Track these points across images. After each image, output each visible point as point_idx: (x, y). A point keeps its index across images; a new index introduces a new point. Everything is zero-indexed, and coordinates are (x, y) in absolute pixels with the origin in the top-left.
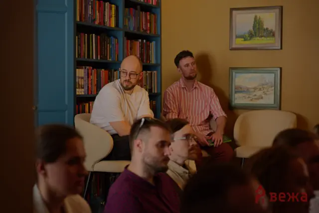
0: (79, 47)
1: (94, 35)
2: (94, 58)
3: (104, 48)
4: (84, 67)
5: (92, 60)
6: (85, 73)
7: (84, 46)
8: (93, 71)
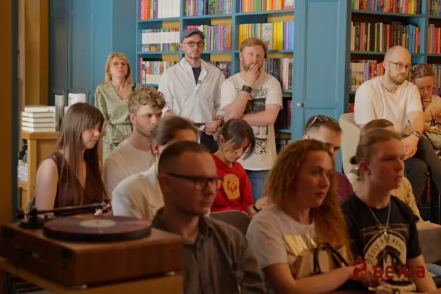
0: (358, 38)
1: (381, 24)
2: (381, 50)
3: (397, 39)
4: (364, 61)
5: (378, 53)
6: (365, 67)
7: (365, 37)
8: (378, 65)
